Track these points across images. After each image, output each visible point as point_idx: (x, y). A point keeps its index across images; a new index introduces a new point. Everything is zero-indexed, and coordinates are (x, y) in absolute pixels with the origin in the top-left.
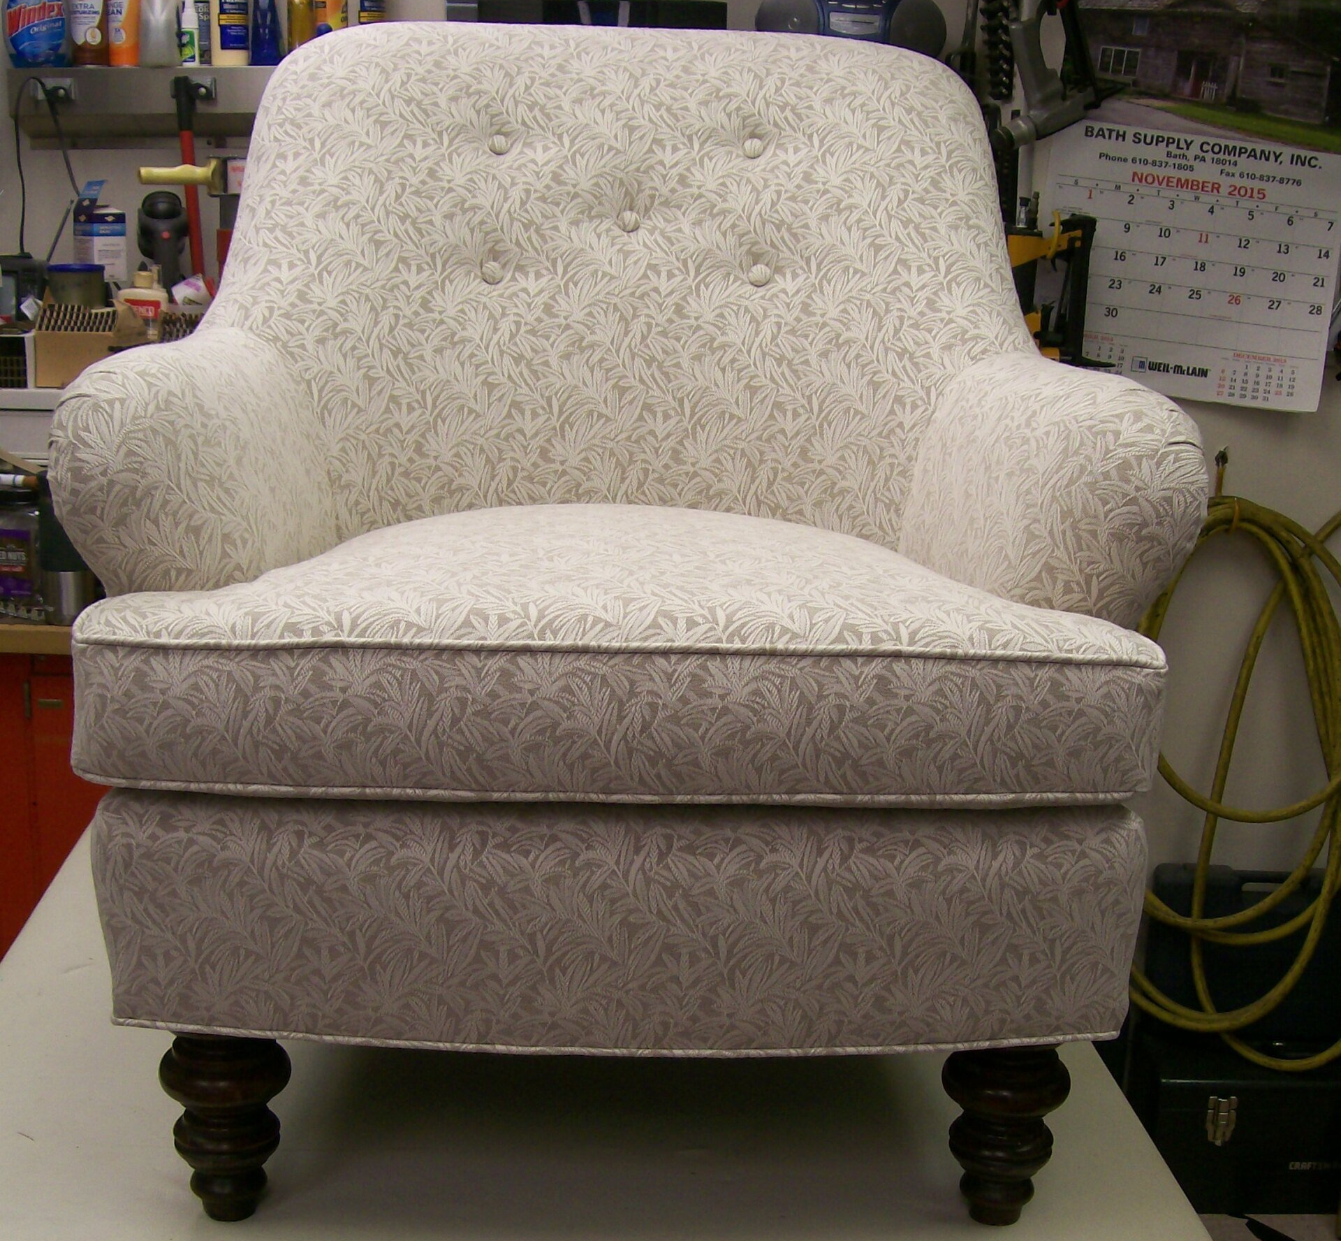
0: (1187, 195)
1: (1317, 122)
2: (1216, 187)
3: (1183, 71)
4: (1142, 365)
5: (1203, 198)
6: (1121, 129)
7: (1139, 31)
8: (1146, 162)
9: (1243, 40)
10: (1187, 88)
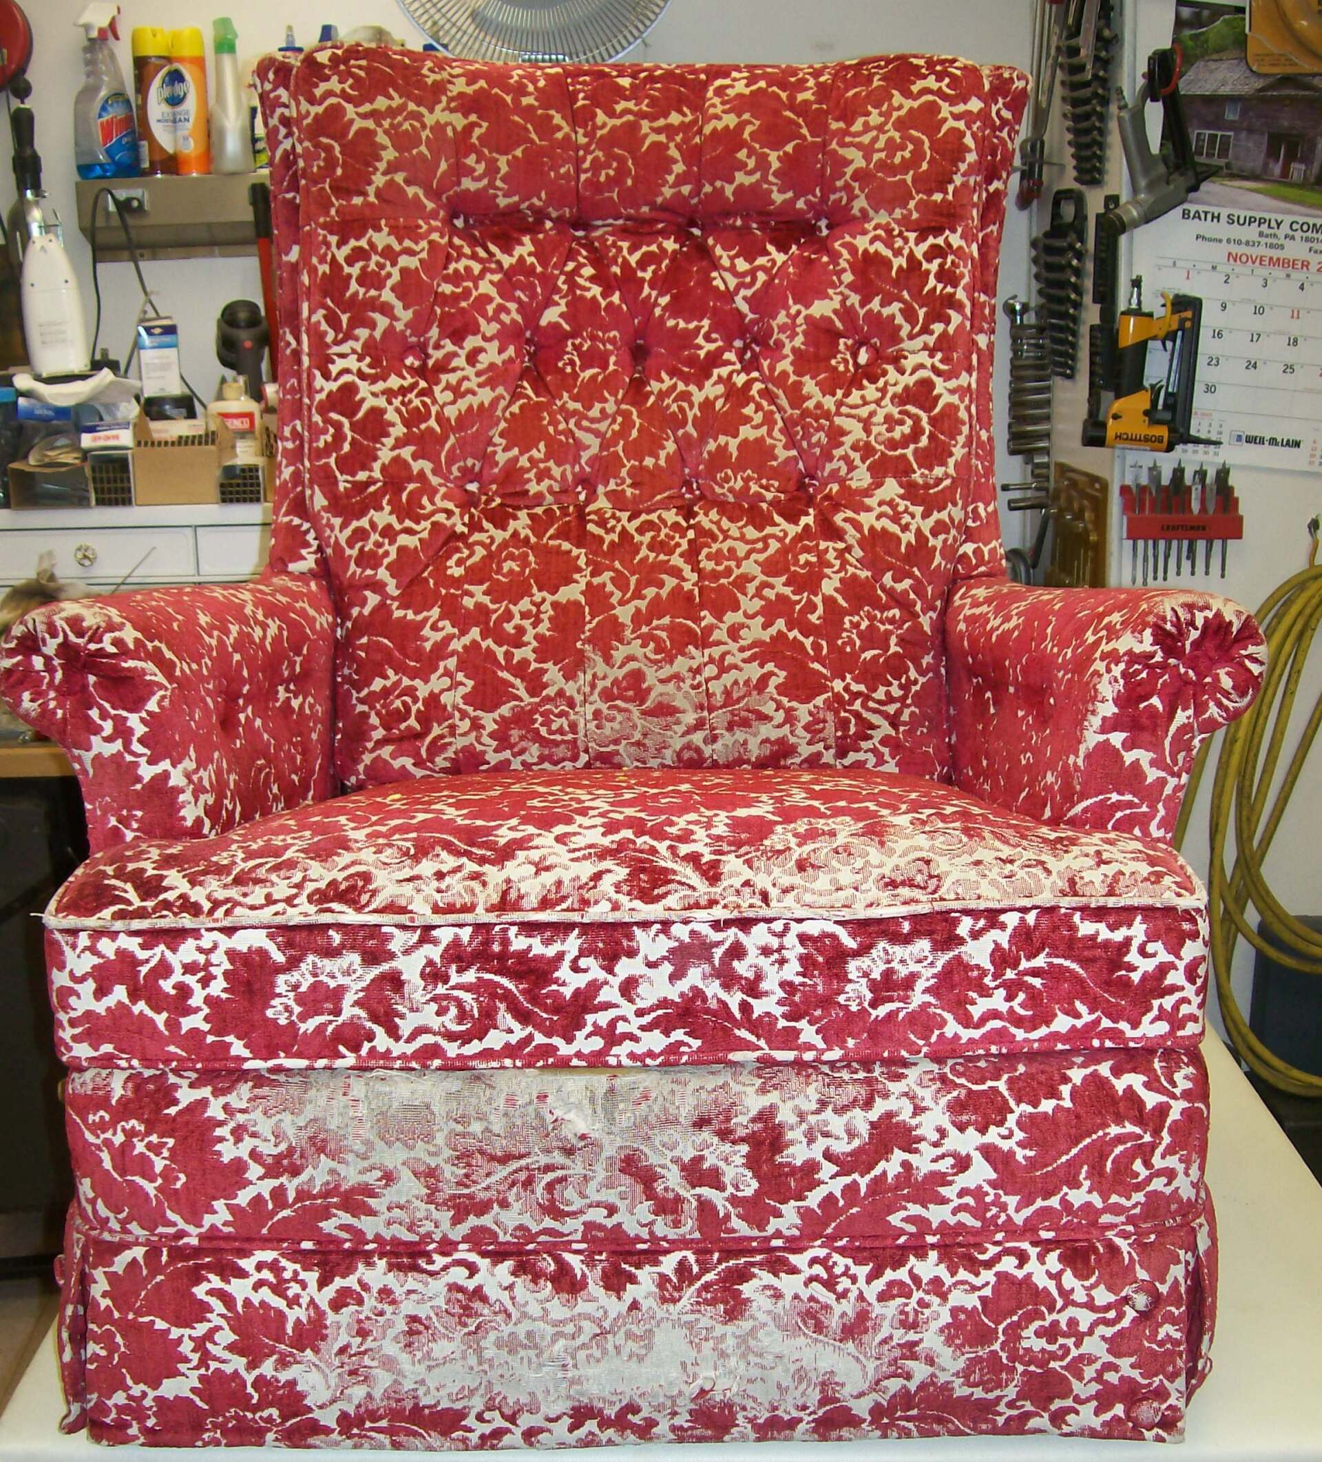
0: (1279, 273)
2: (1305, 265)
3: (1272, 153)
4: (1239, 438)
5: (1294, 275)
6: (1216, 211)
7: (1231, 115)
8: (1239, 243)
10: (1277, 169)
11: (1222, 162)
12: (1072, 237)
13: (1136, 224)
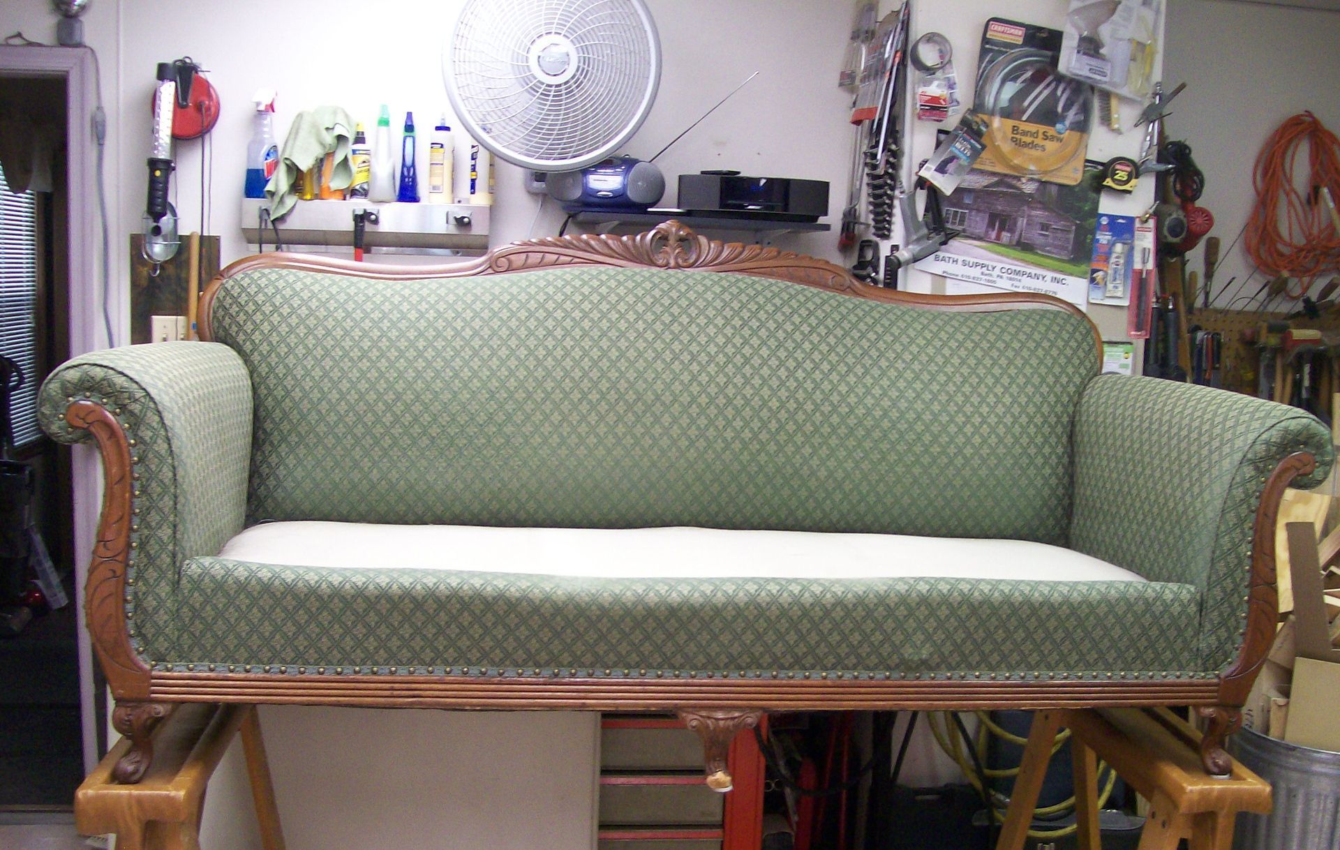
1: (1066, 258)
3: (991, 225)
6: (956, 257)
7: (967, 200)
8: (969, 277)
9: (1025, 208)
10: (993, 235)
11: (960, 228)
12: (870, 269)
13: (908, 263)
